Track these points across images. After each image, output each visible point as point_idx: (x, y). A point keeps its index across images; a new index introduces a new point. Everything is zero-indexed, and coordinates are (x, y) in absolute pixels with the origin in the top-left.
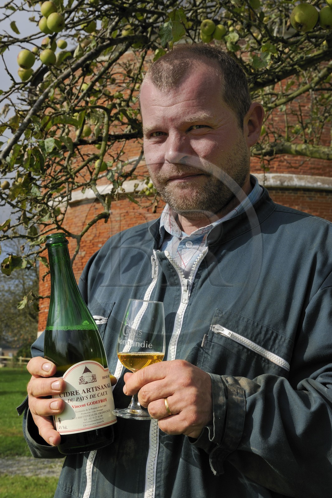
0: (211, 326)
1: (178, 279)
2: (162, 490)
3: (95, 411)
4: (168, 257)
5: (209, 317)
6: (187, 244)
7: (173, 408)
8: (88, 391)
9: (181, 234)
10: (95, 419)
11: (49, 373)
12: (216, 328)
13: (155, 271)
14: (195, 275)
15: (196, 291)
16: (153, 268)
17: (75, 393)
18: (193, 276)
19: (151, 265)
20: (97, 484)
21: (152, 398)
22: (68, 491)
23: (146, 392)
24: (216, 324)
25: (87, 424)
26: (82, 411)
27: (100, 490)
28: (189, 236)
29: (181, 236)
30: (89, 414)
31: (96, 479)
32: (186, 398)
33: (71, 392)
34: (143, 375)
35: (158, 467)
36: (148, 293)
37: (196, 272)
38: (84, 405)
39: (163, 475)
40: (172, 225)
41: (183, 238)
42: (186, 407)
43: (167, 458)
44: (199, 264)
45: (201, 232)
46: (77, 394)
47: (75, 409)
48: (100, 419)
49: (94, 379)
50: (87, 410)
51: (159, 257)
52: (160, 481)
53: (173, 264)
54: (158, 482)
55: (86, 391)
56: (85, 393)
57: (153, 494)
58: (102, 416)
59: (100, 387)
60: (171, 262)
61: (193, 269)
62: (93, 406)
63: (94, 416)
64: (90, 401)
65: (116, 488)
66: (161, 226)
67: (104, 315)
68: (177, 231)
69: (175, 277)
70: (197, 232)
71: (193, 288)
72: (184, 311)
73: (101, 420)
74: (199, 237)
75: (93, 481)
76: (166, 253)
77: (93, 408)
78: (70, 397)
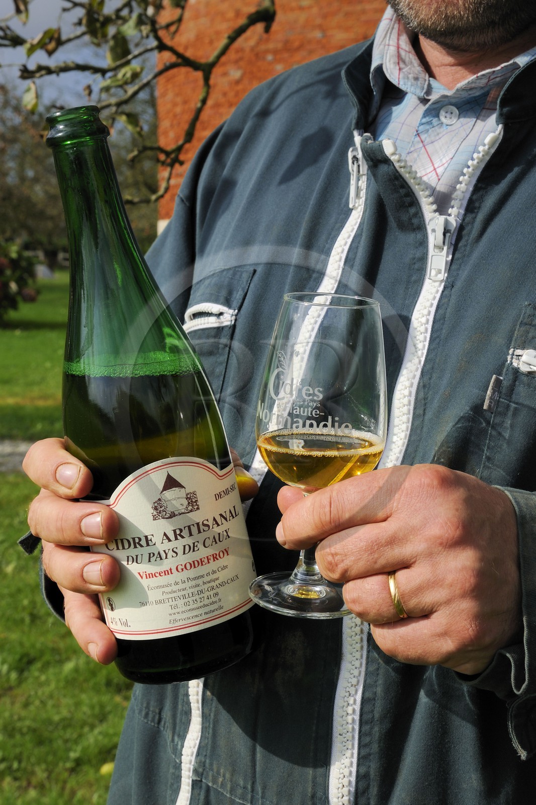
0: (511, 351)
1: (419, 214)
2: (374, 767)
3: (198, 585)
4: (393, 158)
5: (504, 327)
6: (442, 113)
7: (413, 603)
8: (178, 534)
9: (429, 86)
10: (199, 604)
11: (74, 492)
12: (524, 358)
13: (358, 189)
14: (465, 203)
15: (468, 248)
16: (353, 182)
17: (143, 542)
18: (459, 208)
19: (348, 175)
20: (214, 726)
21: (353, 572)
22: (153, 721)
23: (336, 554)
24: (523, 348)
25: (178, 617)
26: (163, 587)
27: (222, 742)
28: (449, 93)
29: (429, 91)
30: (183, 593)
31: (212, 715)
32: (450, 578)
33: (134, 539)
34: (327, 509)
35: (366, 709)
36: (340, 250)
37: (468, 196)
38: (169, 572)
39: (376, 729)
40: (404, 62)
41: (433, 97)
42: (448, 602)
43: (387, 690)
44: (478, 173)
45: (484, 81)
46: (148, 545)
47: (145, 582)
48: (213, 603)
49: (192, 501)
50: (177, 583)
51: (369, 156)
52: (370, 743)
53: (407, 176)
54: (366, 746)
55: (172, 537)
56: (170, 540)
57: (351, 773)
58: (217, 594)
59: (210, 523)
60: (402, 171)
61: (461, 187)
62: (192, 573)
63: (197, 597)
64: (182, 559)
65: (259, 749)
66: (374, 65)
67: (228, 303)
68: (416, 79)
69: (412, 210)
70: (472, 82)
71: (459, 237)
72: (435, 303)
73: (215, 606)
74: (478, 94)
75: (204, 716)
76: (388, 147)
77: (192, 576)
78: (132, 552)
